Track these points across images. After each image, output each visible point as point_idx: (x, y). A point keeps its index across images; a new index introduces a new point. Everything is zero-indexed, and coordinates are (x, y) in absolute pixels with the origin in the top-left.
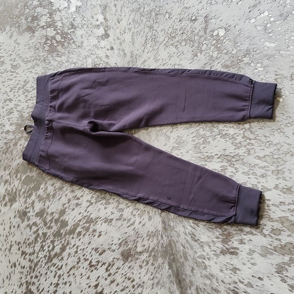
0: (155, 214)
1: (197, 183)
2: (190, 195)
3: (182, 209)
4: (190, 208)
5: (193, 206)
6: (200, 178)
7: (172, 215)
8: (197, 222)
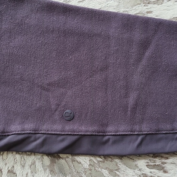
0: (34, 171)
1: (139, 60)
2: (126, 96)
3: (112, 139)
4: (137, 127)
5: (142, 121)
6: (145, 45)
7: (84, 161)
8: (158, 161)
